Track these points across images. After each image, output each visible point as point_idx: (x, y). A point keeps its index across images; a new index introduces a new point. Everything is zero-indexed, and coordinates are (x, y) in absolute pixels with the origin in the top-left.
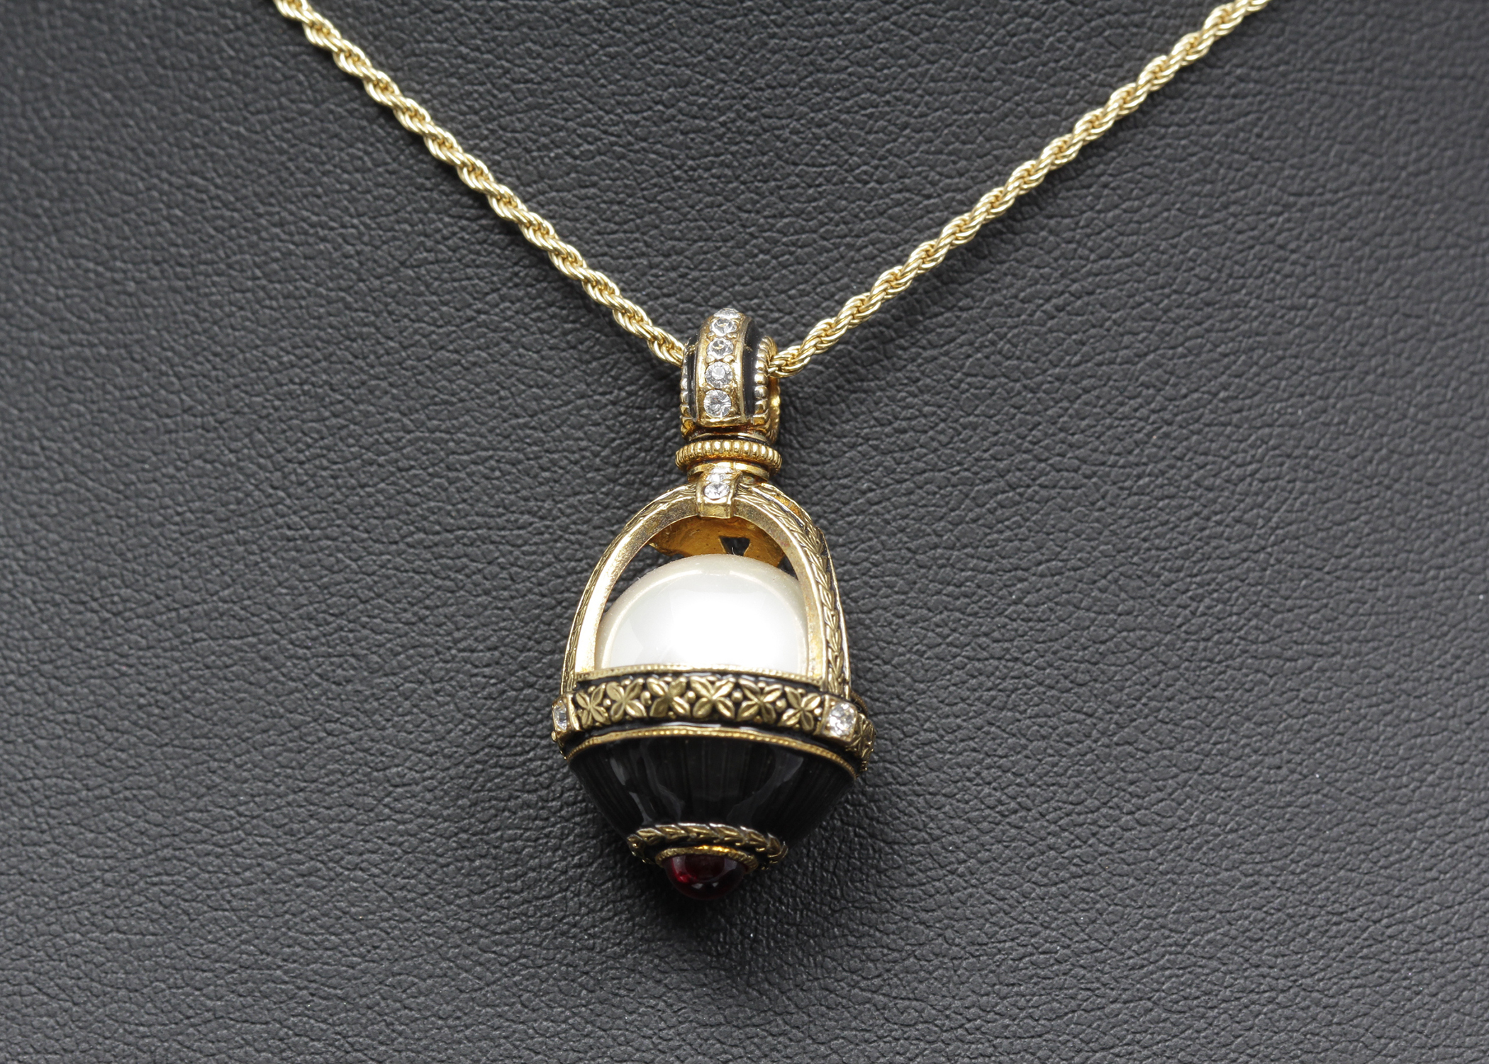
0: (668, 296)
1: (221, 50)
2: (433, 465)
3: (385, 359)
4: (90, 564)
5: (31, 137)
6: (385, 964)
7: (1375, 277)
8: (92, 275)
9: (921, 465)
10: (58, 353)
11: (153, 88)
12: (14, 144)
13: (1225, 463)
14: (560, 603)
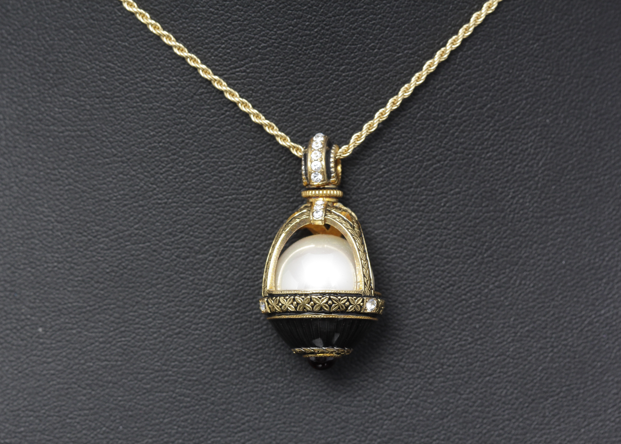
0: (300, 100)
1: (115, 13)
2: (213, 171)
3: (191, 131)
4: (82, 217)
5: (43, 48)
6: (211, 366)
7: (573, 63)
8: (72, 103)
9: (403, 157)
10: (61, 134)
11: (89, 28)
12: (36, 51)
13: (520, 144)
14: (267, 221)
